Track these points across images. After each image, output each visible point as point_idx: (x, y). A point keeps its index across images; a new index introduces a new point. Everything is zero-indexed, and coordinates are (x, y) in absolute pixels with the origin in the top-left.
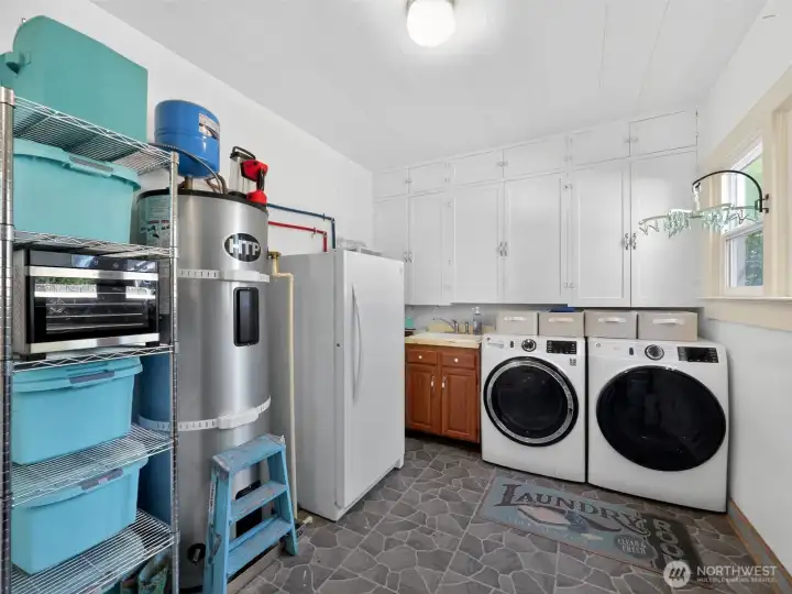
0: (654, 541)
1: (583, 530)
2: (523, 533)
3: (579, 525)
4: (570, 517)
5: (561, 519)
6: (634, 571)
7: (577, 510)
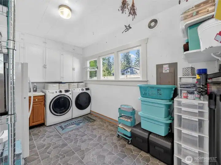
0: (87, 120)
1: (79, 124)
2: (72, 130)
3: (78, 124)
4: (75, 124)
5: (75, 125)
6: (89, 124)
7: (75, 122)
